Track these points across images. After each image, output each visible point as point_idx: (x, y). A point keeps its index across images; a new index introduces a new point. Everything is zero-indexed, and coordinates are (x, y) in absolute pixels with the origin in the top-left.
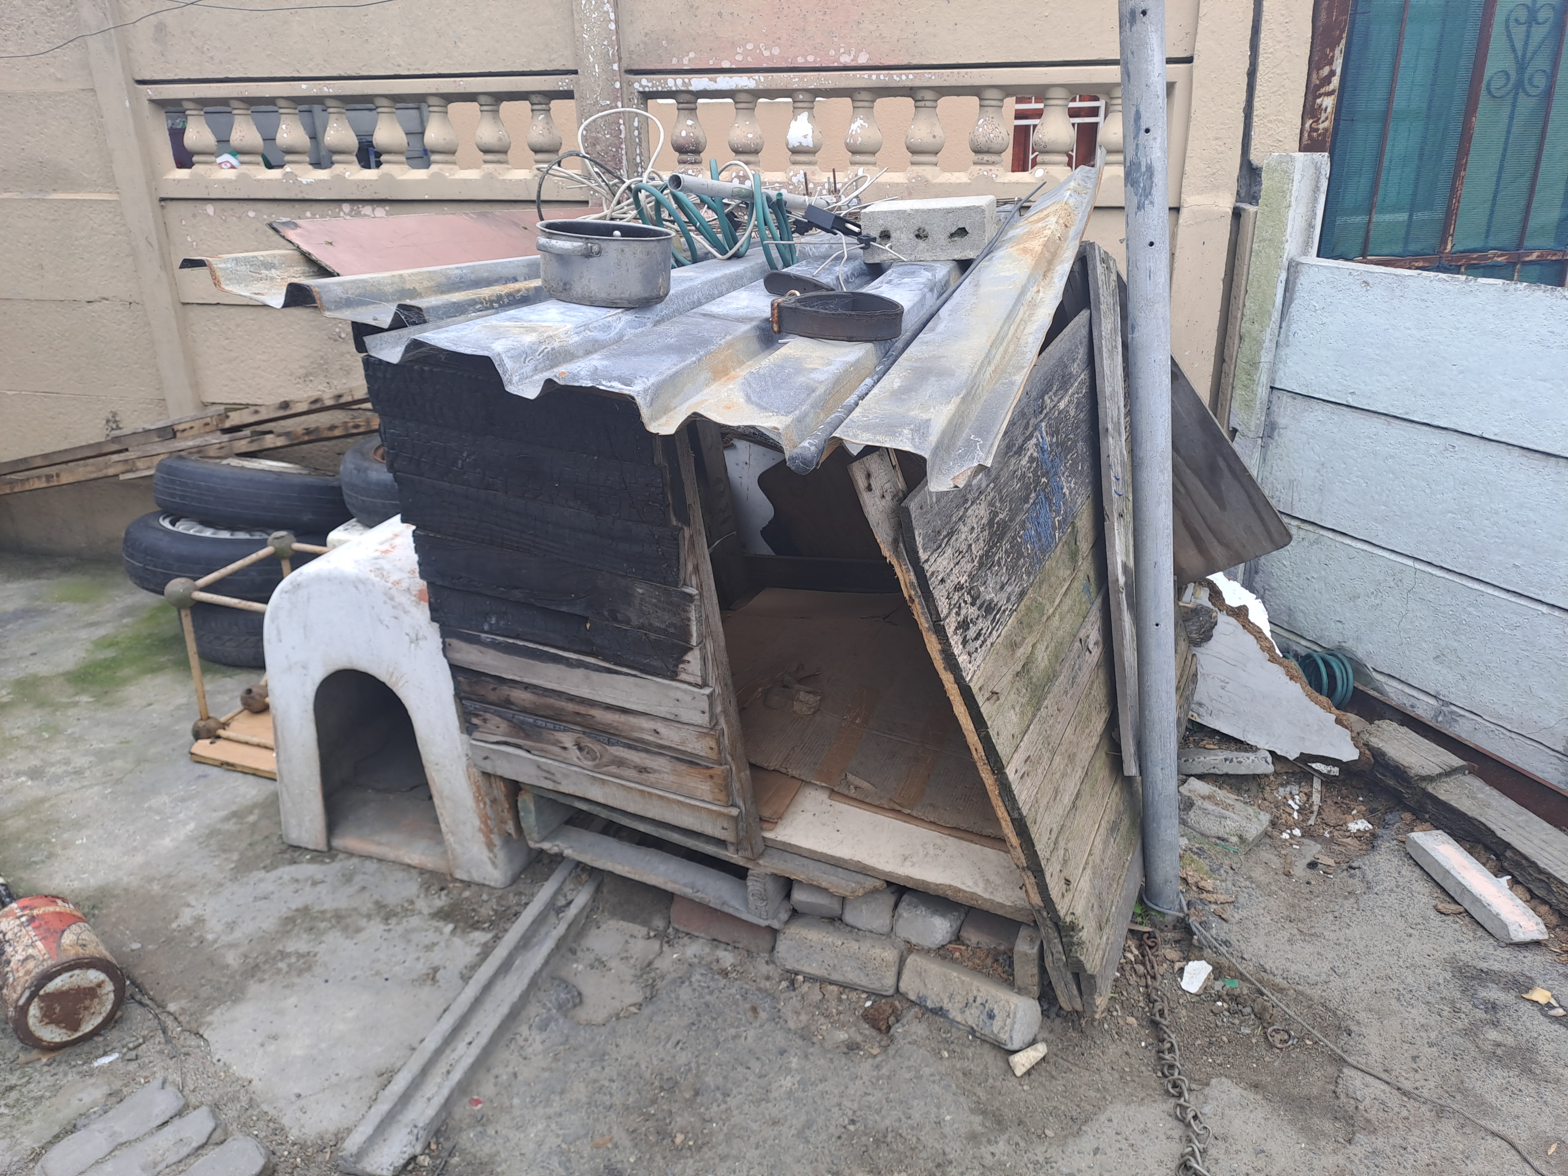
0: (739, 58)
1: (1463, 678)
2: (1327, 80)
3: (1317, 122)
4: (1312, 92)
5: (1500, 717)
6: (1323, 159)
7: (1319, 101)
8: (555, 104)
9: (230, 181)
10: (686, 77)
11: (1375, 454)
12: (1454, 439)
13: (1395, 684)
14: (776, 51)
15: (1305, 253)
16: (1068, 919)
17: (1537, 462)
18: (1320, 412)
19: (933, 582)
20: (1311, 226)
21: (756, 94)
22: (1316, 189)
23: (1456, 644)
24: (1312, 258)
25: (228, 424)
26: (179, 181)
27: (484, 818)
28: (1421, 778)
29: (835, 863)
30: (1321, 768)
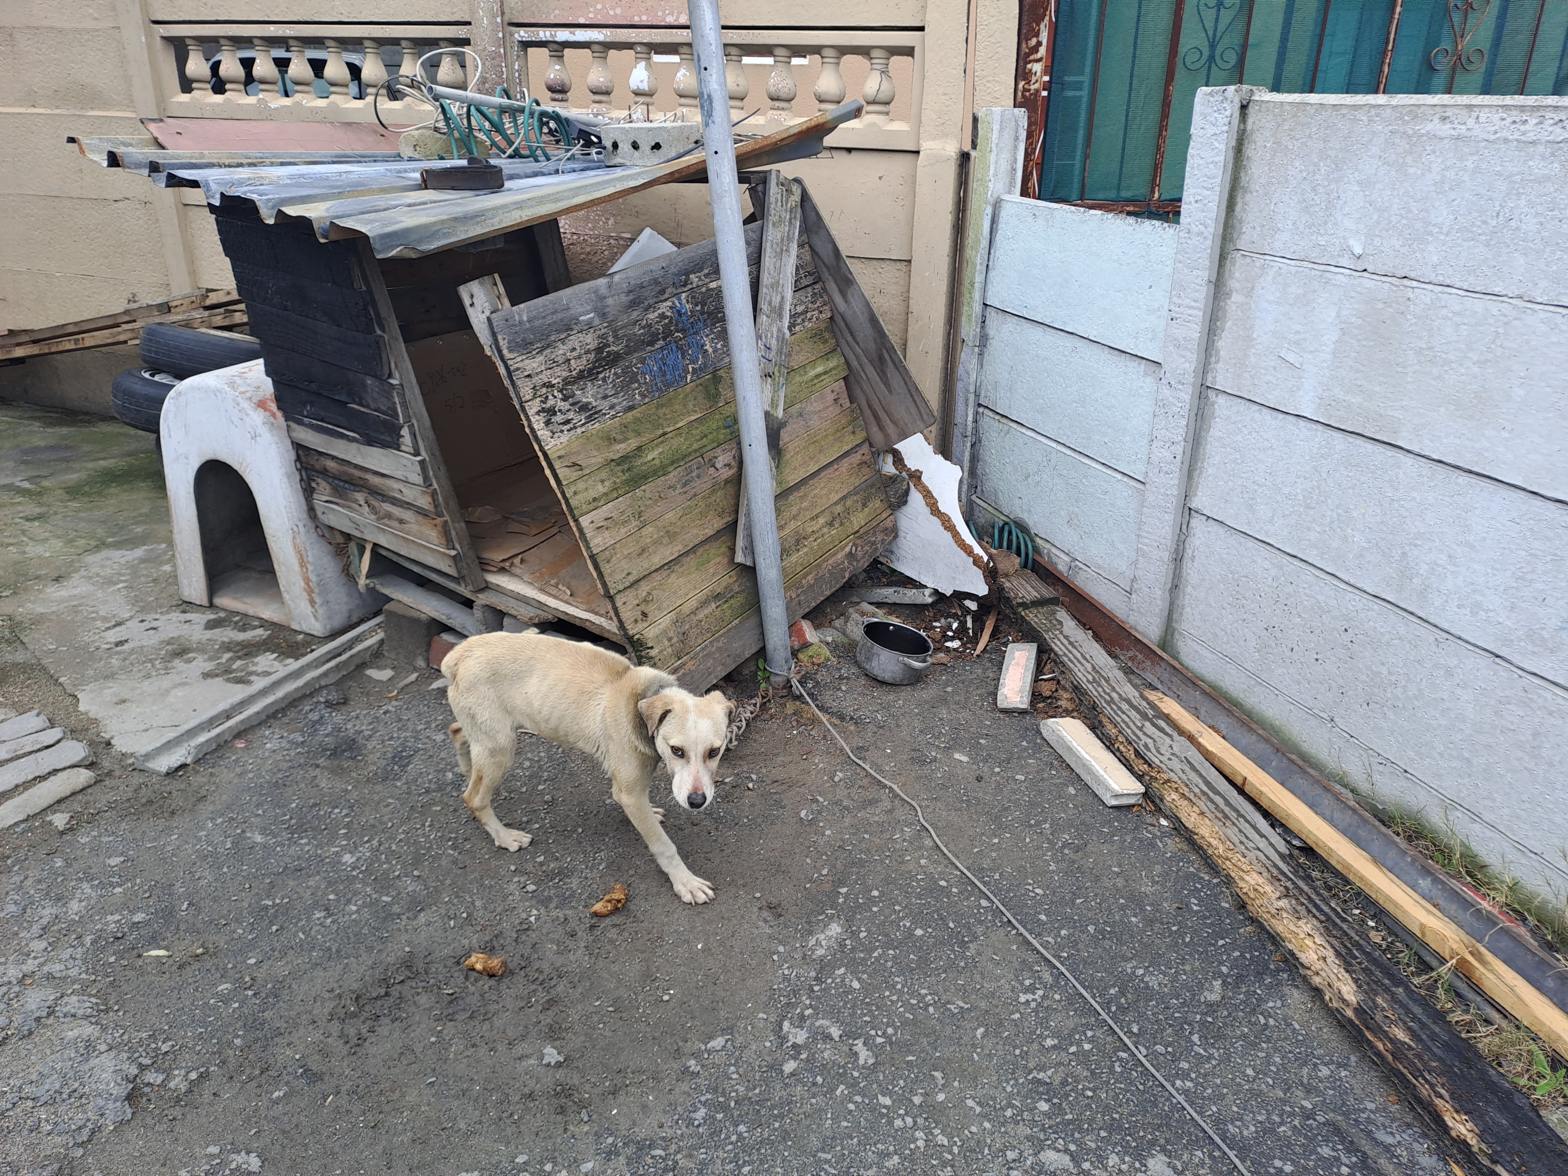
0: (591, 15)
1: (1082, 538)
2: (1035, 49)
3: (1029, 83)
4: (1023, 59)
5: (1099, 568)
6: (1025, 114)
7: (1029, 66)
9: (218, 105)
10: (554, 30)
11: (1038, 356)
12: (1076, 341)
13: (1048, 546)
14: (618, 11)
15: (1009, 192)
16: (636, 637)
17: (1116, 357)
18: (1011, 323)
20: (1014, 169)
21: (608, 46)
22: (1014, 139)
23: (1077, 510)
24: (1015, 196)
25: (208, 302)
26: (181, 103)
27: (307, 581)
28: (1019, 605)
29: (526, 601)
30: (971, 605)
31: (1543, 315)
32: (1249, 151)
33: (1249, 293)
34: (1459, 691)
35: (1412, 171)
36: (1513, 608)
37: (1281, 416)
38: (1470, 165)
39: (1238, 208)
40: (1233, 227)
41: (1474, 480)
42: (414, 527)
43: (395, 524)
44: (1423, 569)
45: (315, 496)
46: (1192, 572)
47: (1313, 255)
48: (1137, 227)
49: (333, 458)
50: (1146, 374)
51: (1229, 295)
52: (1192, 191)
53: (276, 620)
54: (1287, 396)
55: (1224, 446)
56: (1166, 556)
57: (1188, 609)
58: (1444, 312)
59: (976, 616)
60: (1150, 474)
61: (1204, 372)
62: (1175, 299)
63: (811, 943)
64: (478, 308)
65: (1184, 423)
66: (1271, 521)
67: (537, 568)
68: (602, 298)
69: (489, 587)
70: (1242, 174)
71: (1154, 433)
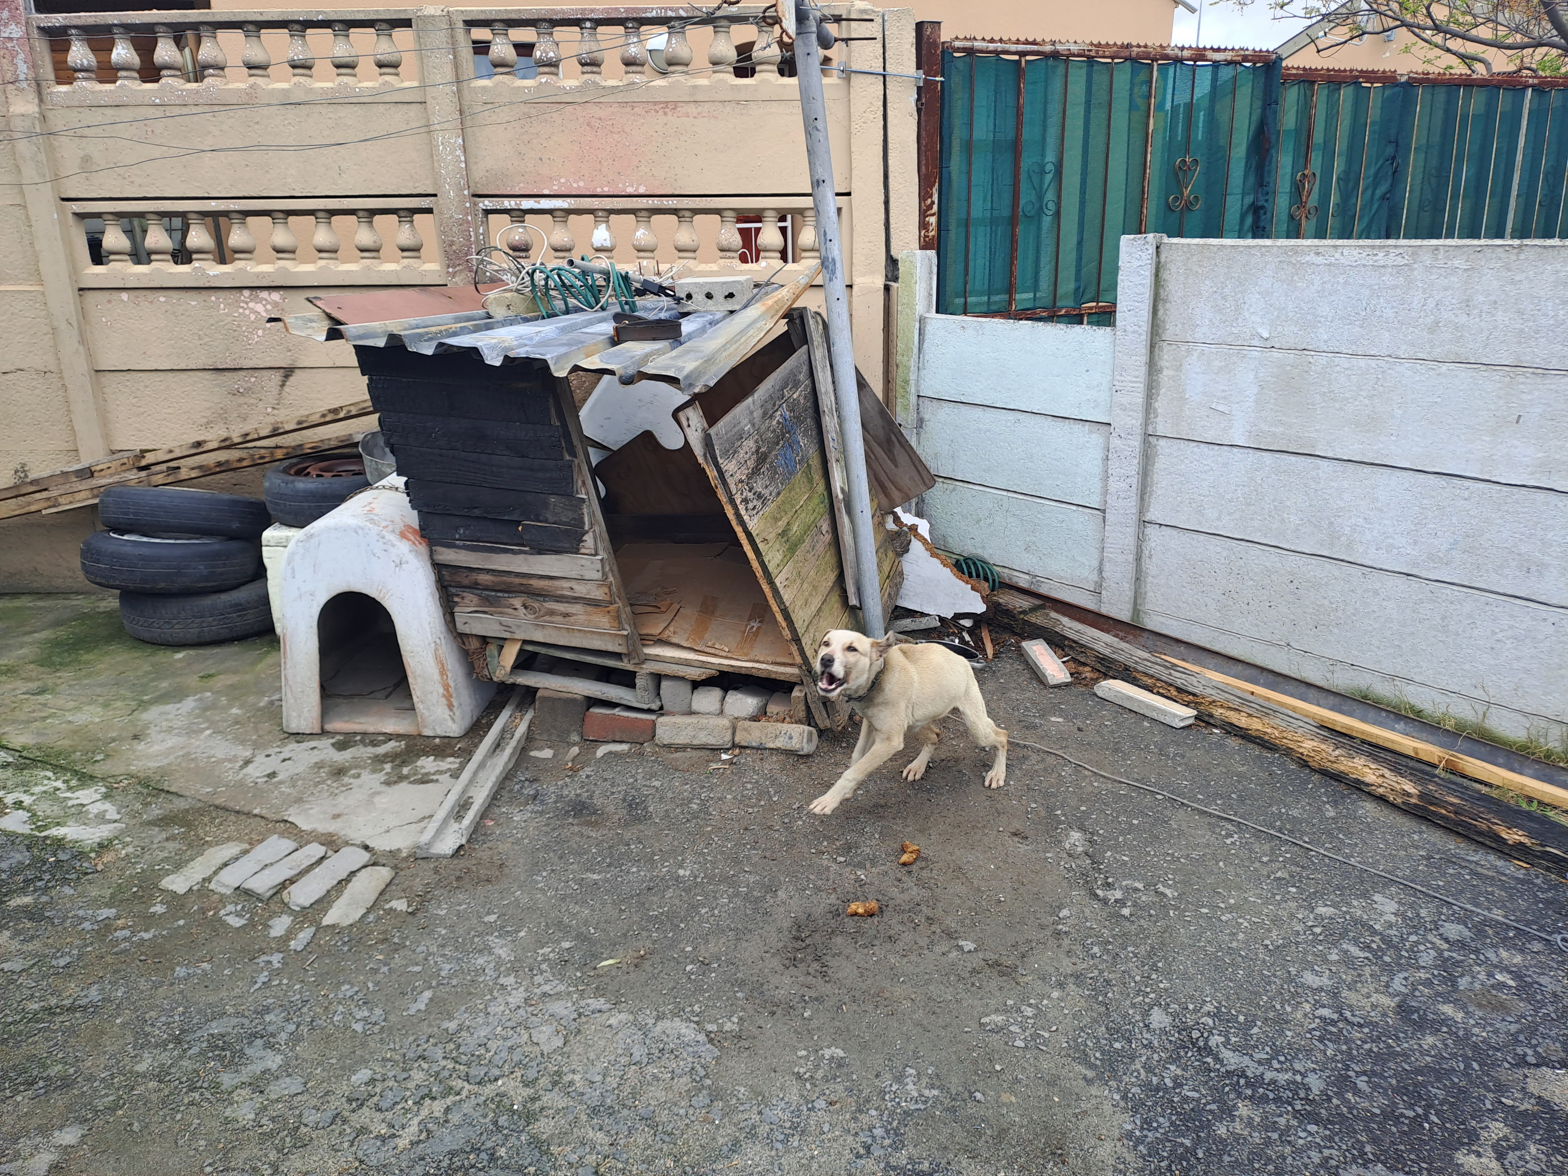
0: (555, 188)
1: (1041, 559)
2: (930, 207)
3: (927, 231)
4: (923, 214)
5: (1062, 578)
6: (932, 254)
7: (927, 219)
8: (417, 217)
9: (145, 275)
10: (518, 200)
11: (979, 430)
12: (1019, 415)
13: (1006, 571)
14: (581, 184)
15: (928, 311)
17: (1060, 423)
18: (947, 408)
20: (930, 295)
21: (569, 212)
22: (931, 272)
23: (1035, 539)
24: (933, 314)
25: (144, 463)
26: (97, 275)
27: (446, 687)
28: (1021, 613)
29: (687, 663)
30: (967, 623)
31: (1407, 365)
32: (1165, 275)
33: (1179, 368)
34: (1385, 603)
35: (1299, 284)
36: (1415, 543)
37: (1217, 447)
38: (1341, 280)
39: (1161, 313)
40: (1158, 326)
41: (1376, 469)
42: (582, 618)
43: (559, 619)
44: (1347, 530)
45: (456, 609)
46: (1151, 567)
47: (1229, 340)
48: (1068, 330)
49: (488, 571)
50: (1090, 432)
51: (1160, 371)
52: (1124, 304)
53: (401, 731)
54: (1222, 434)
55: (1170, 474)
56: (1131, 558)
57: (1150, 594)
58: (1338, 368)
59: (970, 631)
60: (1109, 501)
61: (1146, 425)
62: (1118, 377)
63: (1067, 846)
64: (693, 428)
65: (1136, 461)
66: (1219, 519)
67: (686, 636)
68: (752, 413)
69: (648, 659)
70: (1161, 291)
71: (1110, 472)
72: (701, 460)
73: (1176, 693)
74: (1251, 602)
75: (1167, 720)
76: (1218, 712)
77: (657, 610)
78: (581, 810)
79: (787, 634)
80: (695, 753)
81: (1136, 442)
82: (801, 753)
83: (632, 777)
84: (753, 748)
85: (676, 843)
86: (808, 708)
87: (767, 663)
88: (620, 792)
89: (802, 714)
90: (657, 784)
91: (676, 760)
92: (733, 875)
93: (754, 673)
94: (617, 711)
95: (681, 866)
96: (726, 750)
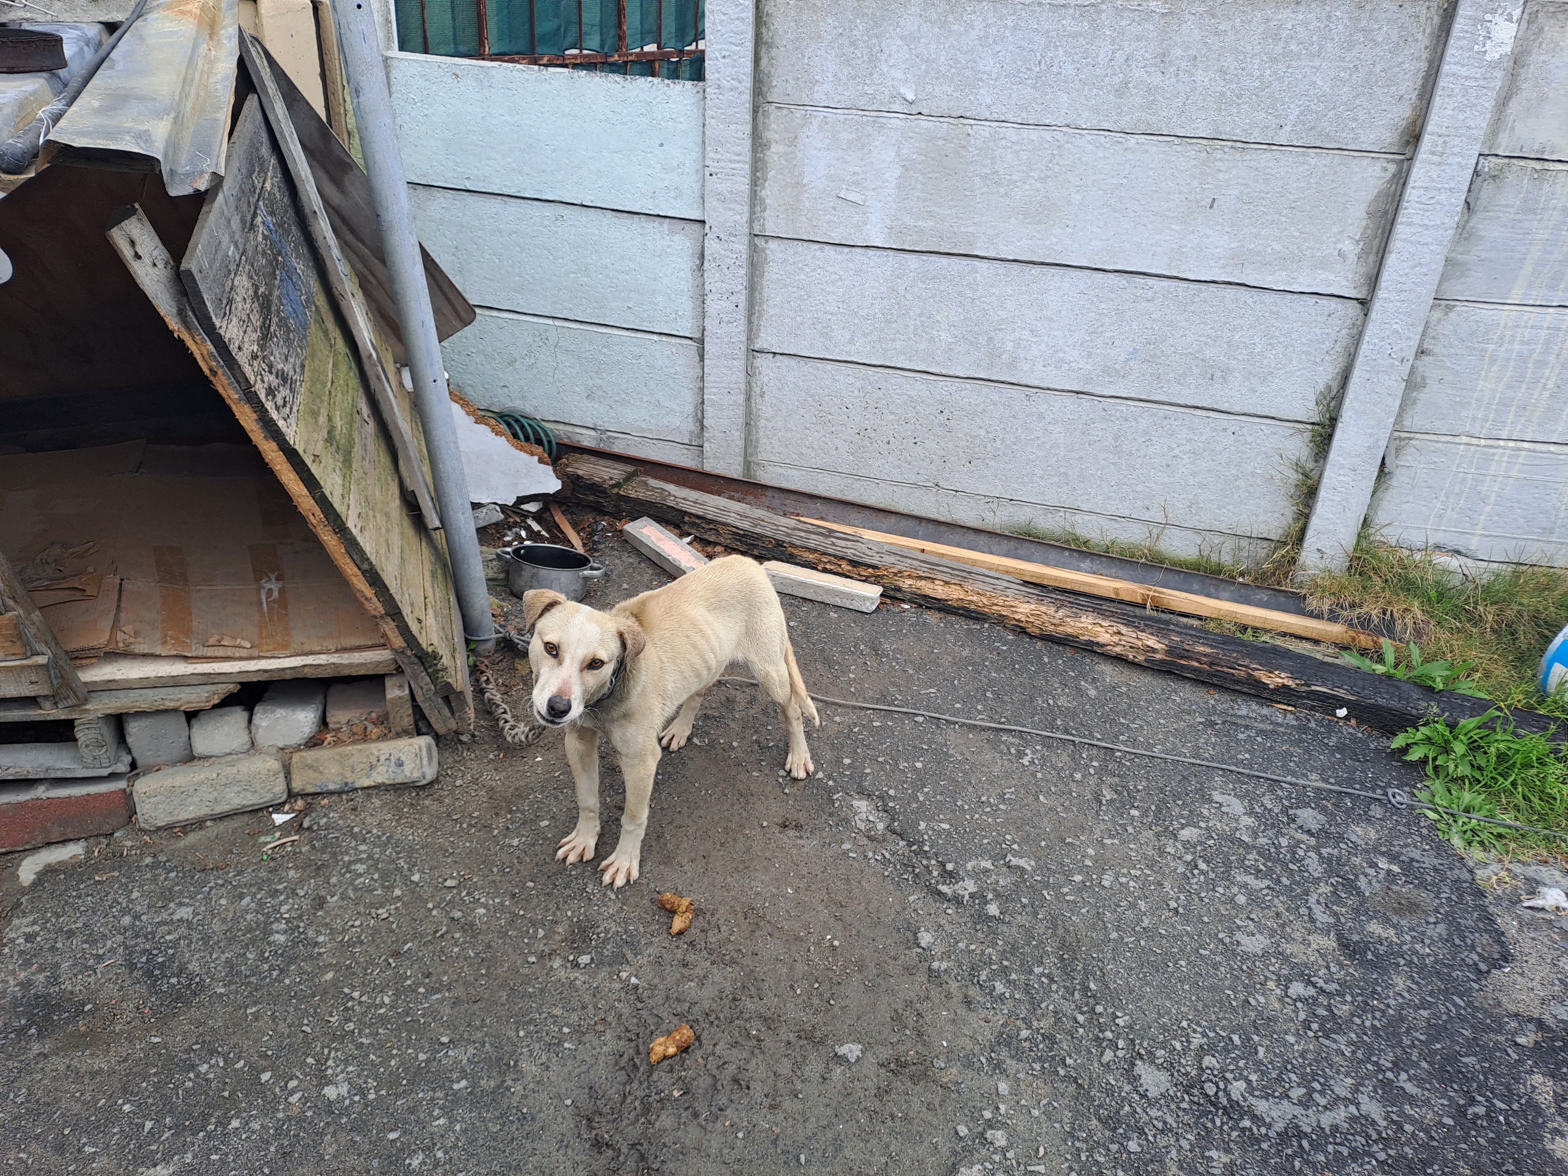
1: (611, 408)
5: (643, 430)
11: (500, 231)
12: (561, 209)
13: (561, 427)
15: (389, 48)
16: (430, 650)
17: (625, 220)
18: (443, 199)
19: (233, 348)
20: (388, 21)
23: (600, 382)
24: (396, 52)
28: (613, 486)
29: (176, 682)
30: (532, 507)
31: (1089, 138)
32: (768, 7)
33: (793, 142)
34: (1051, 427)
35: (955, 28)
36: (1089, 355)
37: (846, 250)
38: (1010, 24)
39: (764, 62)
40: (762, 81)
41: (1045, 269)
44: (1010, 346)
46: (764, 408)
47: (861, 104)
48: (627, 84)
50: (672, 232)
51: (768, 146)
52: (716, 47)
54: (852, 231)
55: (785, 286)
56: (741, 398)
57: (764, 441)
58: (1004, 142)
59: (537, 517)
60: (708, 327)
61: (751, 221)
62: (712, 155)
63: (862, 826)
64: (146, 259)
65: (743, 272)
66: (851, 342)
67: (158, 634)
68: (229, 221)
69: (95, 689)
70: (764, 30)
71: (708, 287)
72: (173, 324)
73: (850, 568)
74: (892, 440)
75: (855, 605)
76: (906, 584)
77: (78, 595)
78: (47, 1018)
79: (376, 606)
80: (222, 826)
81: (741, 246)
82: (424, 782)
83: (125, 912)
84: (331, 793)
85: (283, 1028)
86: (417, 710)
87: (328, 652)
88: (112, 950)
89: (406, 718)
90: (184, 913)
91: (192, 848)
92: (427, 1061)
93: (309, 673)
94: (41, 792)
95: (324, 1080)
96: (278, 808)
